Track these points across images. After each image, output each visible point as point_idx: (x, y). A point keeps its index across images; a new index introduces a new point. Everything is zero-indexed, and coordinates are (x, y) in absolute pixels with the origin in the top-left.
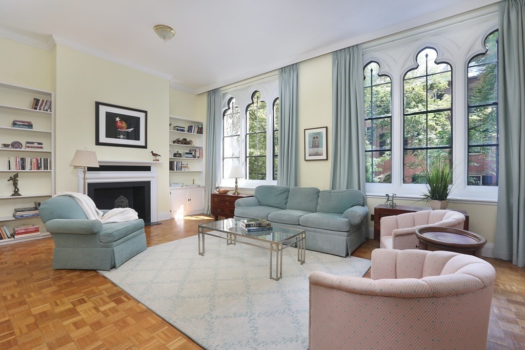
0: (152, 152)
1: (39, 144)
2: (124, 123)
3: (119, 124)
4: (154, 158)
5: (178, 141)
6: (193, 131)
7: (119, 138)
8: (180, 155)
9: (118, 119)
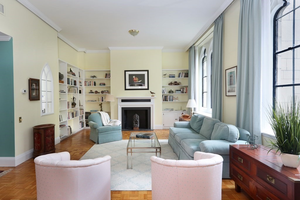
0: (151, 92)
1: (107, 91)
2: (137, 78)
3: (135, 79)
4: (152, 95)
5: (171, 84)
6: (181, 76)
7: (135, 86)
8: (173, 92)
9: (134, 77)
